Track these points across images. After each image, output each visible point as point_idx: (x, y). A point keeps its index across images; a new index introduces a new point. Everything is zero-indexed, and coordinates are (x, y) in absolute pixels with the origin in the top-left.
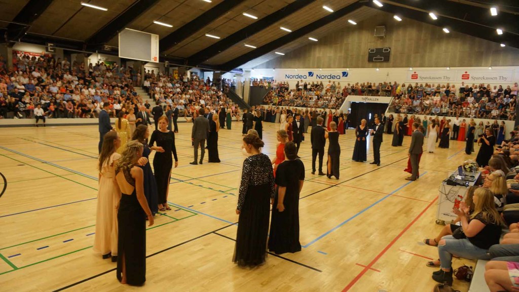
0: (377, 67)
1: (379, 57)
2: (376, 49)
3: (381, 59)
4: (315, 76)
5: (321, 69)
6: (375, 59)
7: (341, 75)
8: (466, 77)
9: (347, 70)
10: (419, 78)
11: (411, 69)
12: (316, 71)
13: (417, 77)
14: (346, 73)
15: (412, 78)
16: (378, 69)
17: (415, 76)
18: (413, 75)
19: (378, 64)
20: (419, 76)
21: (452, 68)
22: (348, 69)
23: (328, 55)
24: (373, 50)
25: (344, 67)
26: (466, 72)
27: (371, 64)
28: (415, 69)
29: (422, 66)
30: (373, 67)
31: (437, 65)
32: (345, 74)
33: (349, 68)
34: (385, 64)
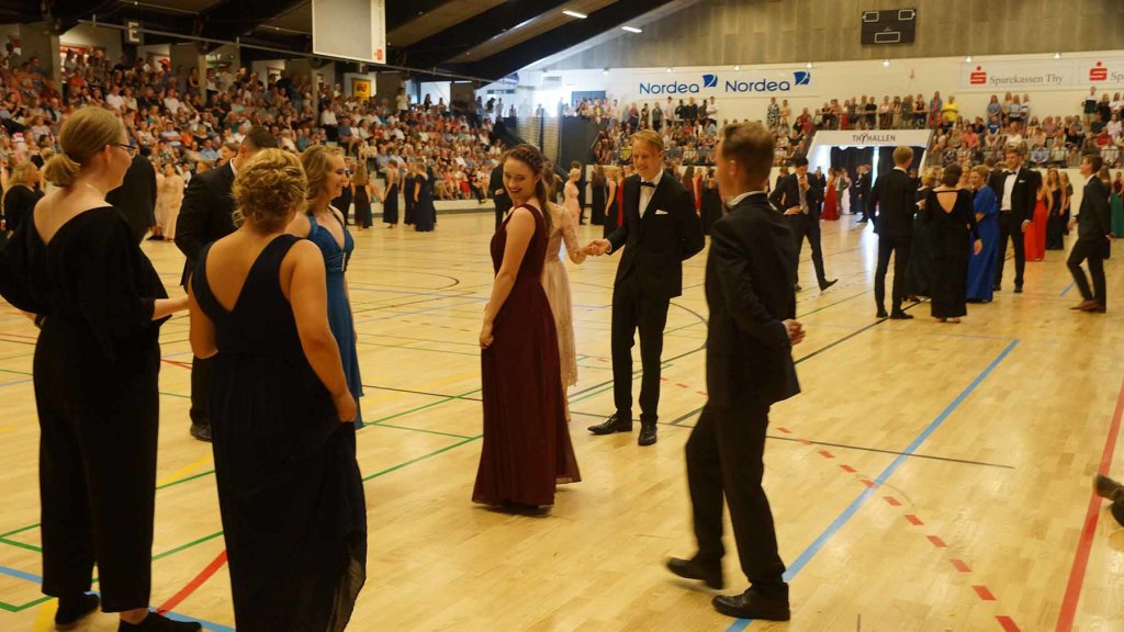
0: (884, 58)
1: (888, 32)
2: (881, 12)
3: (895, 37)
4: (721, 84)
5: (737, 68)
6: (879, 38)
7: (793, 80)
8: (1098, 74)
9: (808, 67)
10: (988, 80)
11: (969, 59)
12: (724, 73)
13: (984, 79)
14: (804, 74)
15: (973, 83)
16: (886, 63)
17: (978, 78)
18: (973, 74)
19: (888, 50)
20: (988, 77)
21: (1066, 55)
22: (809, 65)
23: (756, 30)
24: (873, 16)
25: (798, 61)
26: (1099, 64)
27: (869, 50)
28: (978, 58)
29: (995, 51)
30: (873, 58)
31: (1031, 49)
32: (801, 77)
33: (812, 61)
34: (905, 49)
